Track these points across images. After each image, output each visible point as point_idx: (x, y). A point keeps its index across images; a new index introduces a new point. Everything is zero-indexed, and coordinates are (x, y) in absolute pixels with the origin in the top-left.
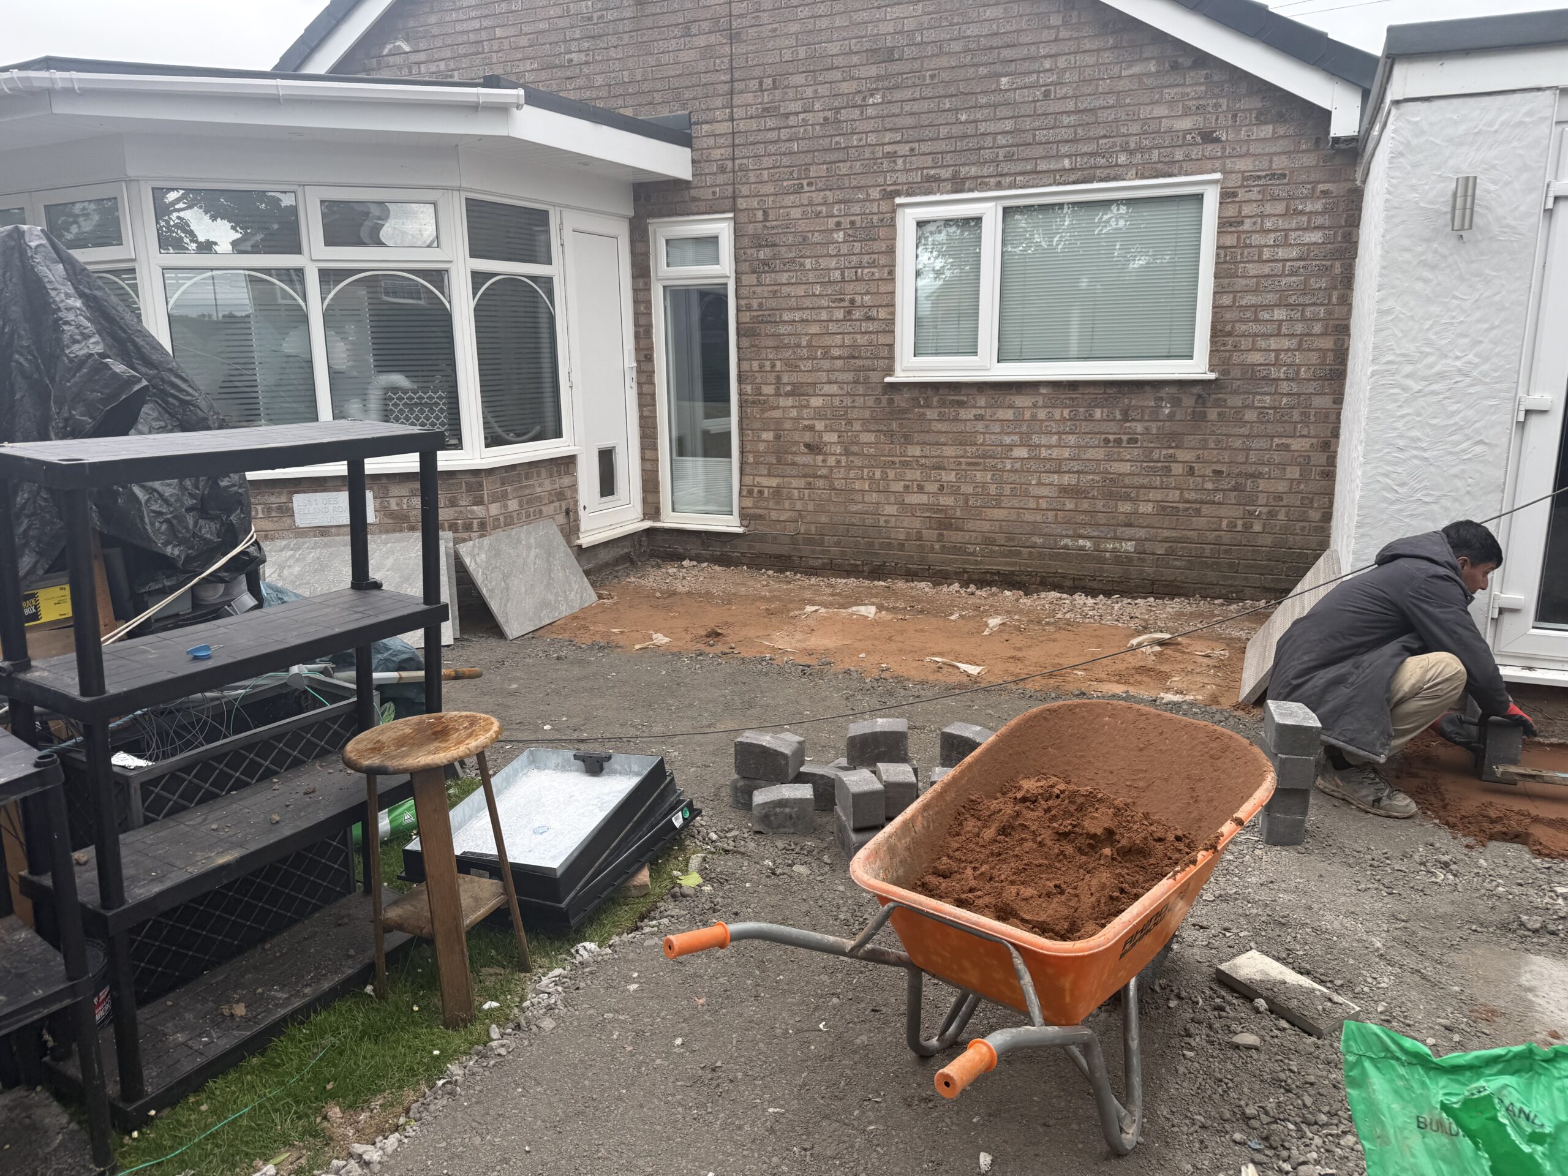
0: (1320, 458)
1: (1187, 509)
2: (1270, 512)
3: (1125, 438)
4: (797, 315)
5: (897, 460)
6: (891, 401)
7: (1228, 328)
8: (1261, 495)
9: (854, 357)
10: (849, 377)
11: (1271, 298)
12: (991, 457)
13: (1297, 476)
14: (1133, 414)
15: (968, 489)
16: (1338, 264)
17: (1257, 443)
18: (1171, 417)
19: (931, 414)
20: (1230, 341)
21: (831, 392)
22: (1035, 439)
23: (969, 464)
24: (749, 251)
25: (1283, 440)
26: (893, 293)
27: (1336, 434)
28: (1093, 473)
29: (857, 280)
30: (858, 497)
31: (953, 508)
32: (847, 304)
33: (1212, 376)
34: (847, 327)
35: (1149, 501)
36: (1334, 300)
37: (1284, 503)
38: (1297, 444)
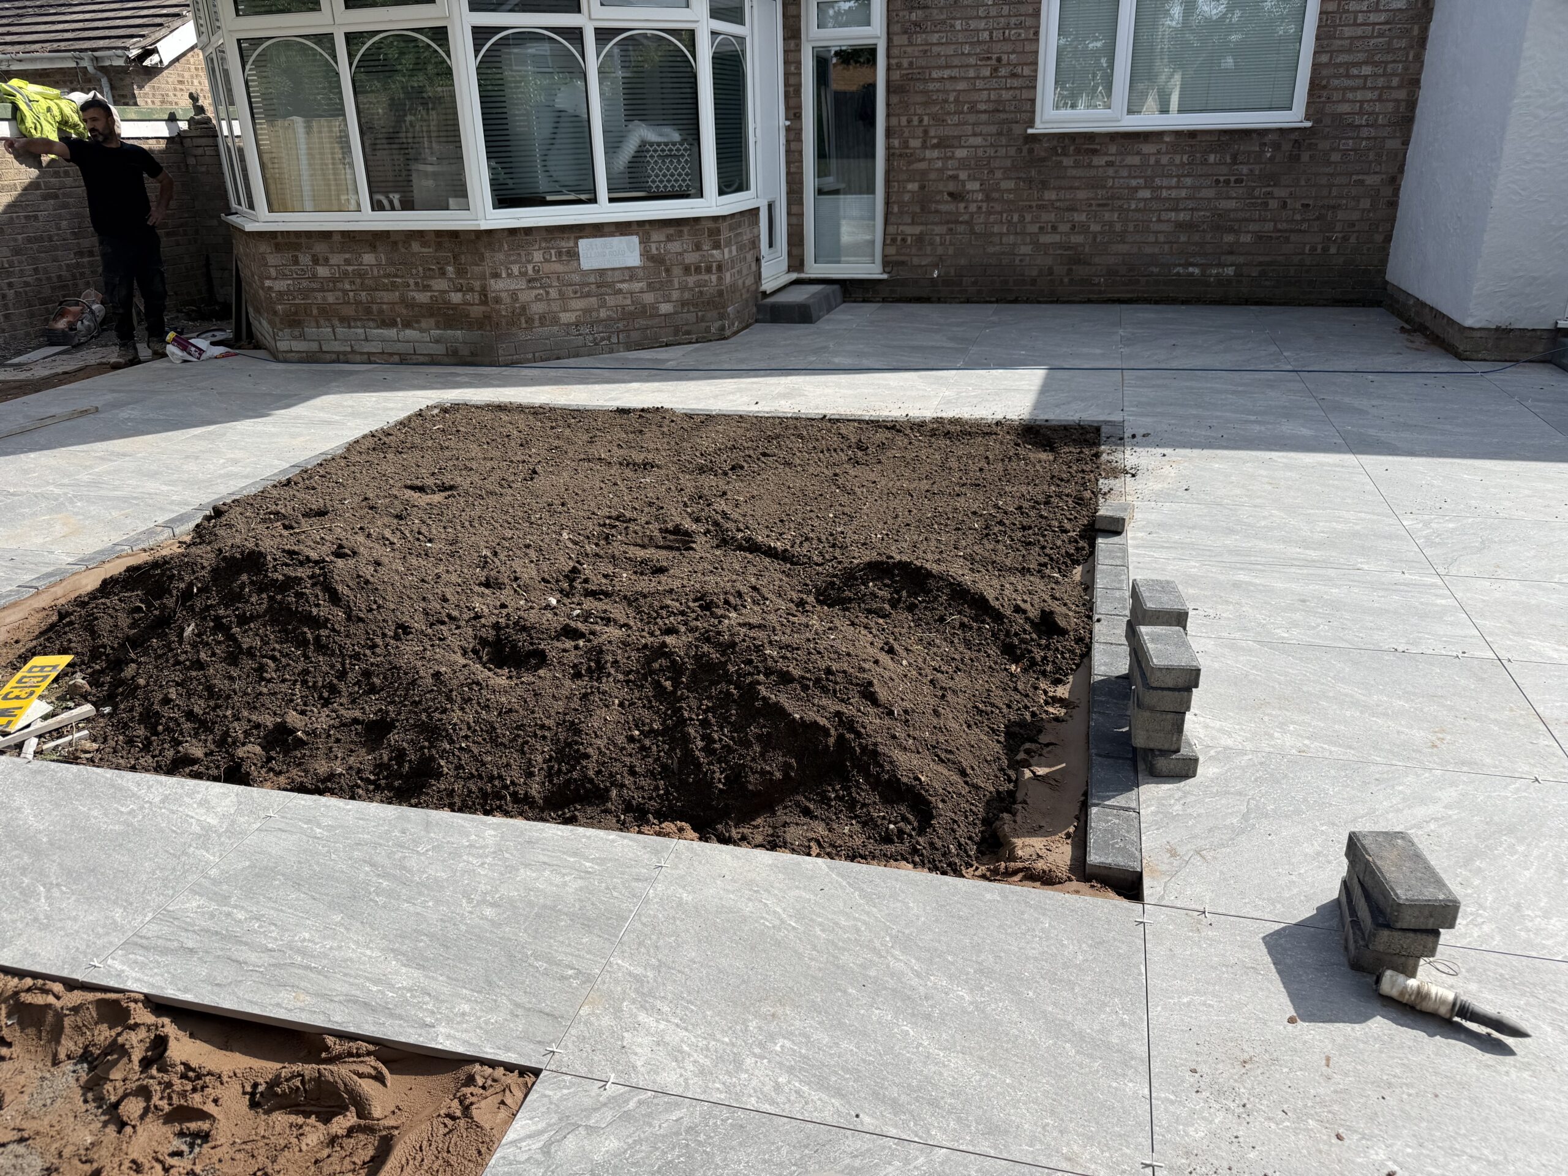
0: (1387, 191)
1: (1278, 238)
2: (1343, 237)
3: (1233, 179)
4: (946, 73)
5: (1034, 204)
6: (1031, 151)
7: (1324, 82)
8: (1338, 224)
9: (998, 111)
10: (993, 129)
11: (1361, 57)
12: (1118, 198)
13: (1368, 206)
14: (1240, 158)
15: (1095, 228)
16: (1416, 27)
17: (1338, 180)
18: (1272, 159)
19: (1067, 161)
20: (1325, 93)
21: (976, 143)
22: (1158, 181)
23: (1099, 205)
24: (901, 14)
25: (1360, 177)
26: (1037, 52)
27: (1401, 169)
28: (1205, 210)
29: (1004, 39)
30: (996, 240)
31: (1083, 245)
32: (994, 62)
33: (1309, 124)
34: (994, 83)
35: (1249, 232)
36: (1411, 58)
37: (1356, 229)
38: (1370, 180)
